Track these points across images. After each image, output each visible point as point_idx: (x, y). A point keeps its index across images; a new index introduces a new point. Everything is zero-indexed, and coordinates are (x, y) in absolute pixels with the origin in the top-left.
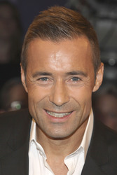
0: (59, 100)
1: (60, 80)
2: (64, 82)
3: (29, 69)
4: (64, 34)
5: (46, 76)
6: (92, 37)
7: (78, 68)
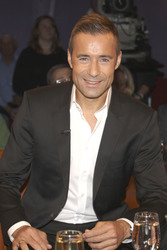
0: (94, 73)
1: (95, 60)
2: (97, 62)
3: (74, 52)
4: (99, 31)
5: (86, 57)
6: (116, 33)
7: (106, 54)
